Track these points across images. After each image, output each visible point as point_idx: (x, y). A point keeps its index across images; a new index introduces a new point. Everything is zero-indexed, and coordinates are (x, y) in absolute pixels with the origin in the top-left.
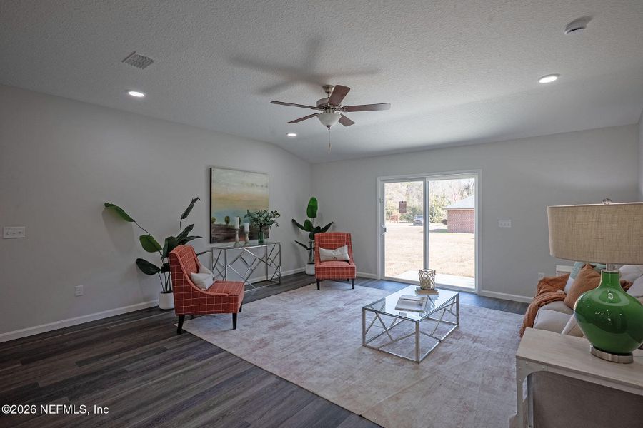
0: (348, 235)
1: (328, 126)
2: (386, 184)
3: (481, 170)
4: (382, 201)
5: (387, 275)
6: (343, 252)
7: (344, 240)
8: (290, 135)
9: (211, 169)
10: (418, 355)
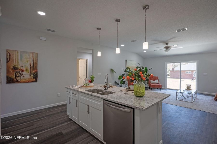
0: (158, 77)
1: (167, 52)
2: (168, 64)
3: (198, 61)
4: (167, 68)
5: (167, 88)
6: (157, 81)
7: (156, 78)
8: (144, 52)
9: (126, 60)
10: (192, 101)
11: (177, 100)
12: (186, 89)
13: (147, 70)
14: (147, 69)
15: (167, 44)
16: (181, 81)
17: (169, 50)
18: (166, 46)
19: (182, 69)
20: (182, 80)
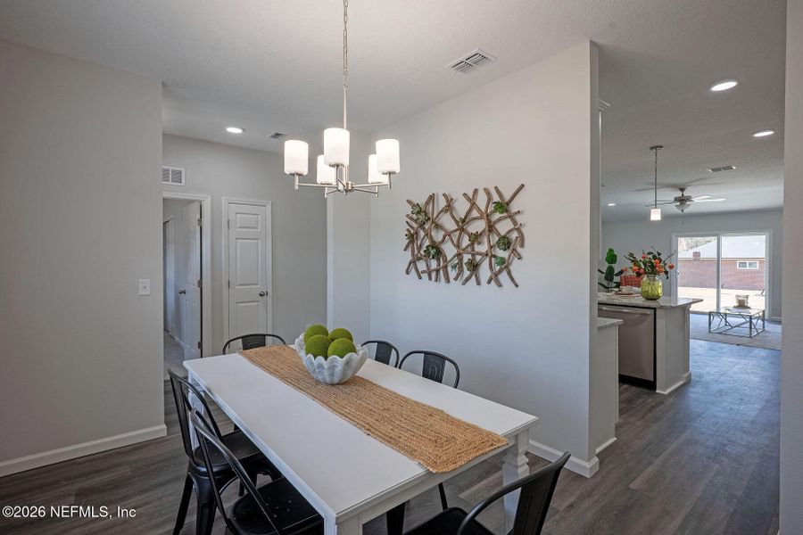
1: (682, 210)
2: (679, 239)
4: (676, 252)
10: (751, 334)
11: (710, 332)
12: (735, 307)
13: (616, 256)
14: (615, 253)
15: (682, 190)
16: (722, 297)
17: (689, 205)
18: (679, 194)
19: (724, 255)
20: (722, 291)
